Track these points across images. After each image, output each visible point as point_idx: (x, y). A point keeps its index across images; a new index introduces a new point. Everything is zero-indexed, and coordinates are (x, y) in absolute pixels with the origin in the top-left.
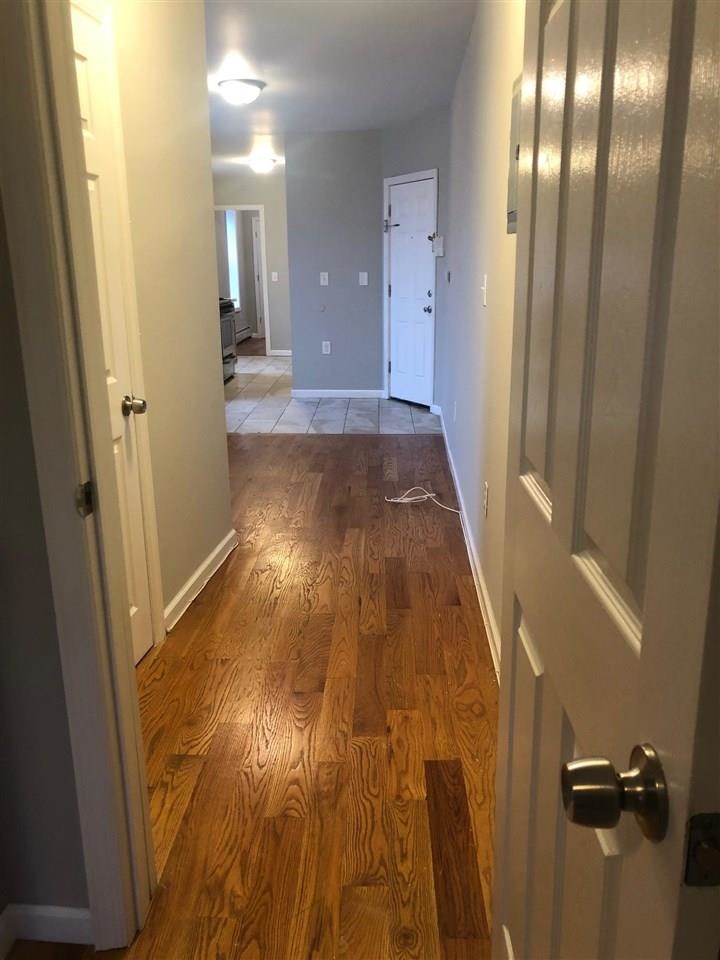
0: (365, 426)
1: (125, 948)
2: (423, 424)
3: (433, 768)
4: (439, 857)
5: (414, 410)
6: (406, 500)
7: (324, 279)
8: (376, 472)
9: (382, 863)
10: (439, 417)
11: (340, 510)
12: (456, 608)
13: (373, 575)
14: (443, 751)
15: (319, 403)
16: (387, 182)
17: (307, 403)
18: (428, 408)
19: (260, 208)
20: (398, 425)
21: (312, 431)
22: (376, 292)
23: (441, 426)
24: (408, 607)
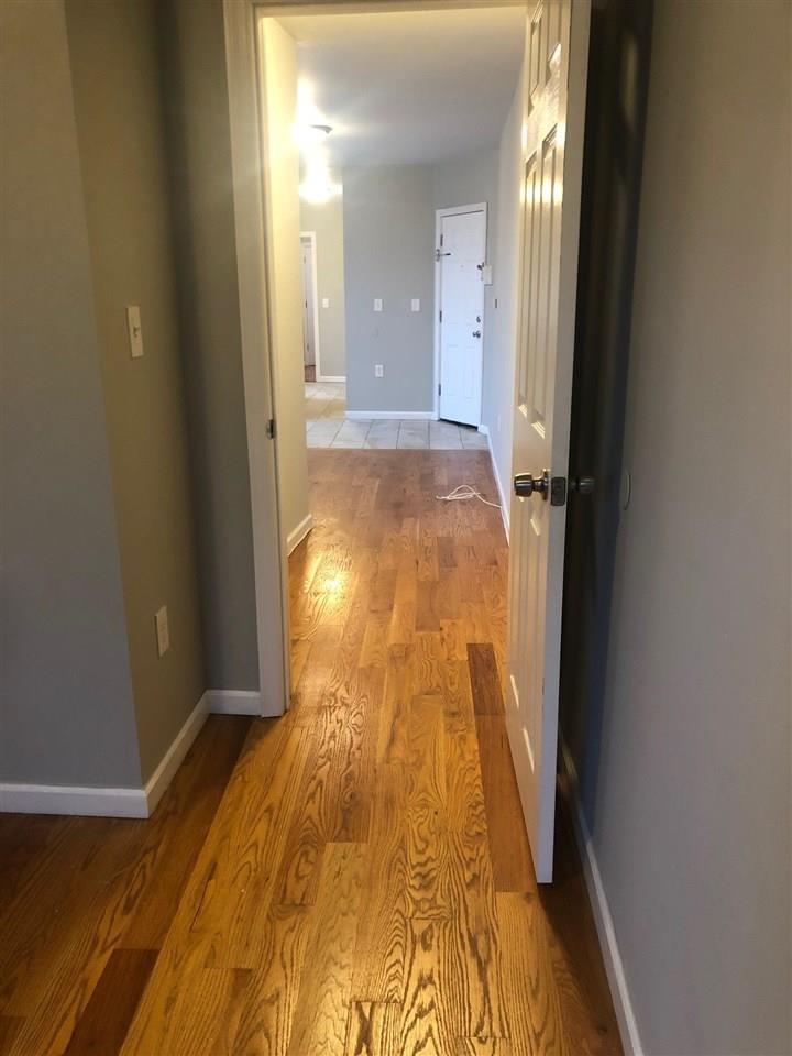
0: (417, 443)
1: (279, 717)
2: (471, 441)
3: (472, 648)
4: (475, 683)
5: (463, 431)
6: (454, 498)
7: (378, 305)
8: (427, 479)
9: (438, 686)
10: (486, 436)
11: (398, 505)
12: (494, 567)
13: (427, 547)
14: (479, 638)
15: (373, 422)
16: (439, 213)
17: (361, 423)
18: (476, 428)
19: (312, 235)
20: (448, 441)
21: (367, 447)
22: (428, 317)
23: (487, 443)
24: (455, 566)
